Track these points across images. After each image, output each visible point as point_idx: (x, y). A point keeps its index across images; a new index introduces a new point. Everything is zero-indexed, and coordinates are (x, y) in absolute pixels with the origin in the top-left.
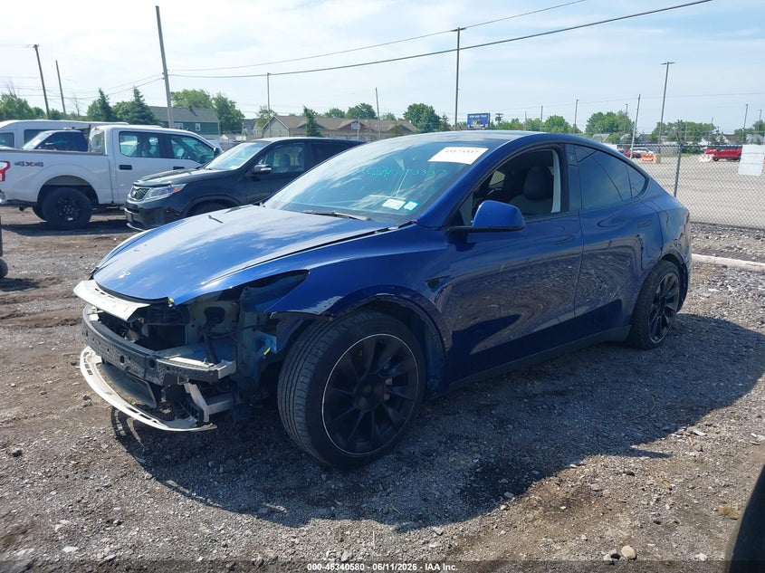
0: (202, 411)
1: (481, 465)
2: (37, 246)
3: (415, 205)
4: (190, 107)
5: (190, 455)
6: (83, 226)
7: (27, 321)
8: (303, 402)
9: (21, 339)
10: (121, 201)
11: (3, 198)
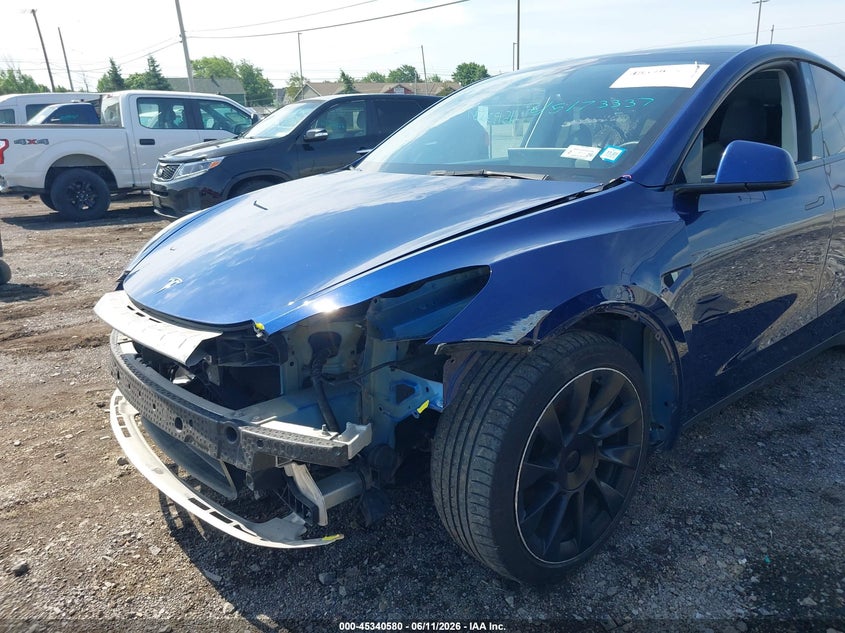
0: (316, 509)
1: (756, 570)
2: (47, 241)
3: (619, 152)
4: (212, 77)
5: (287, 562)
6: (100, 216)
7: (36, 342)
8: (486, 491)
9: (29, 369)
10: (145, 183)
11: (4, 184)
